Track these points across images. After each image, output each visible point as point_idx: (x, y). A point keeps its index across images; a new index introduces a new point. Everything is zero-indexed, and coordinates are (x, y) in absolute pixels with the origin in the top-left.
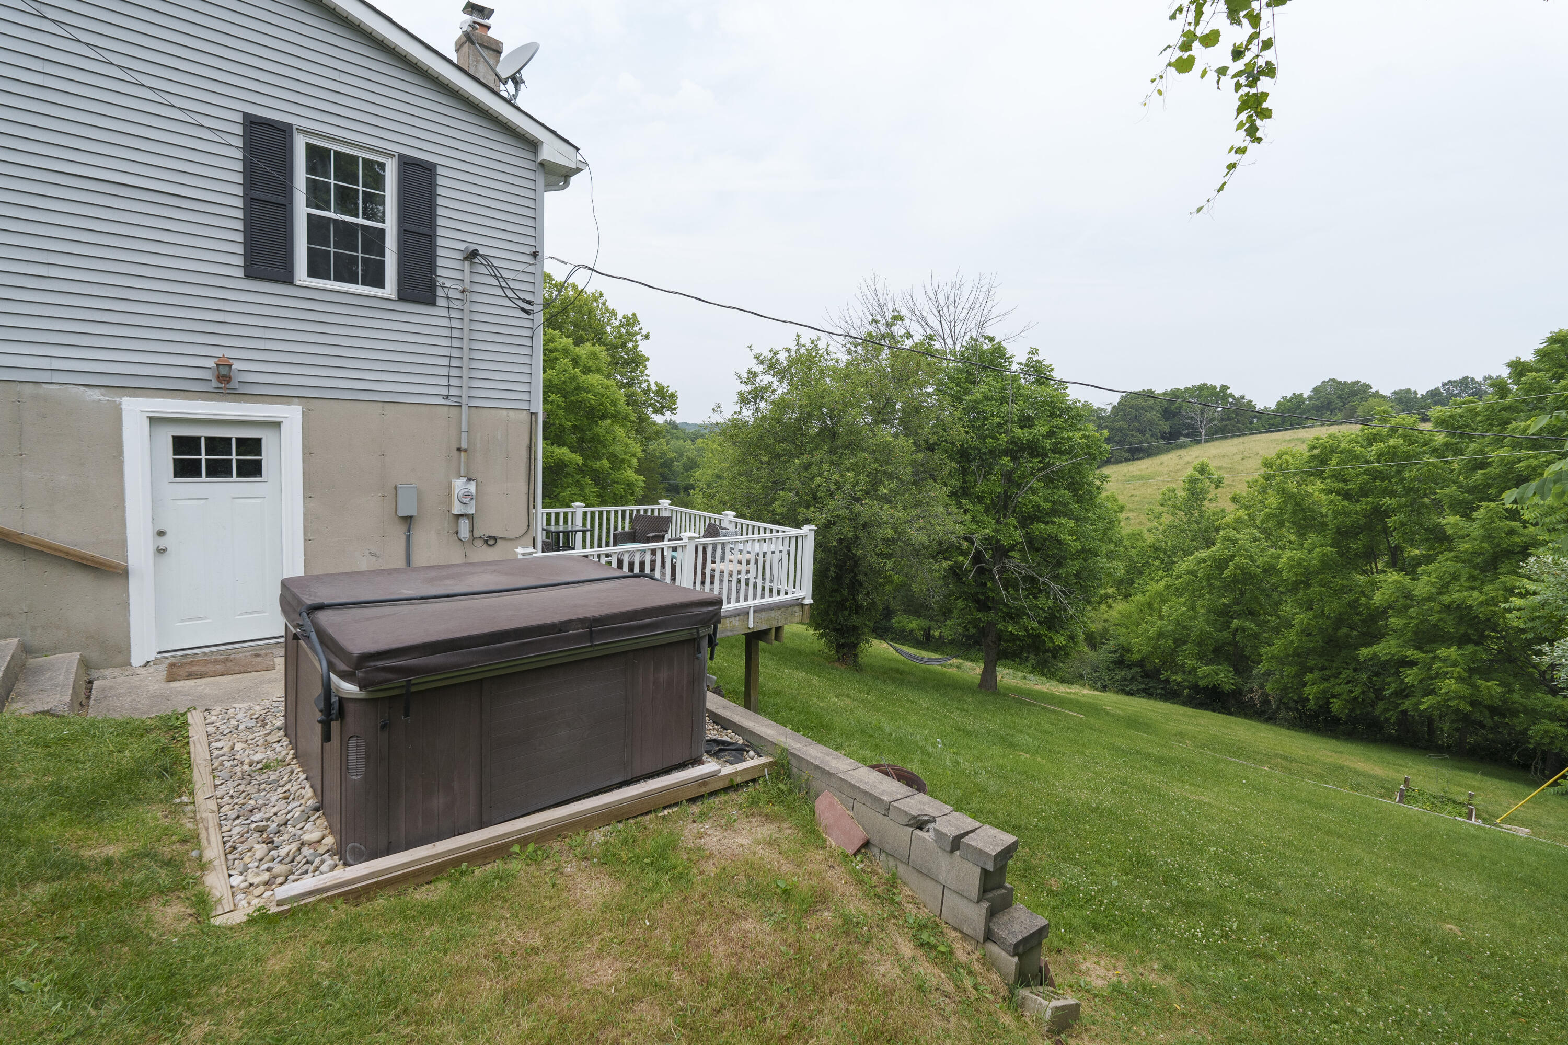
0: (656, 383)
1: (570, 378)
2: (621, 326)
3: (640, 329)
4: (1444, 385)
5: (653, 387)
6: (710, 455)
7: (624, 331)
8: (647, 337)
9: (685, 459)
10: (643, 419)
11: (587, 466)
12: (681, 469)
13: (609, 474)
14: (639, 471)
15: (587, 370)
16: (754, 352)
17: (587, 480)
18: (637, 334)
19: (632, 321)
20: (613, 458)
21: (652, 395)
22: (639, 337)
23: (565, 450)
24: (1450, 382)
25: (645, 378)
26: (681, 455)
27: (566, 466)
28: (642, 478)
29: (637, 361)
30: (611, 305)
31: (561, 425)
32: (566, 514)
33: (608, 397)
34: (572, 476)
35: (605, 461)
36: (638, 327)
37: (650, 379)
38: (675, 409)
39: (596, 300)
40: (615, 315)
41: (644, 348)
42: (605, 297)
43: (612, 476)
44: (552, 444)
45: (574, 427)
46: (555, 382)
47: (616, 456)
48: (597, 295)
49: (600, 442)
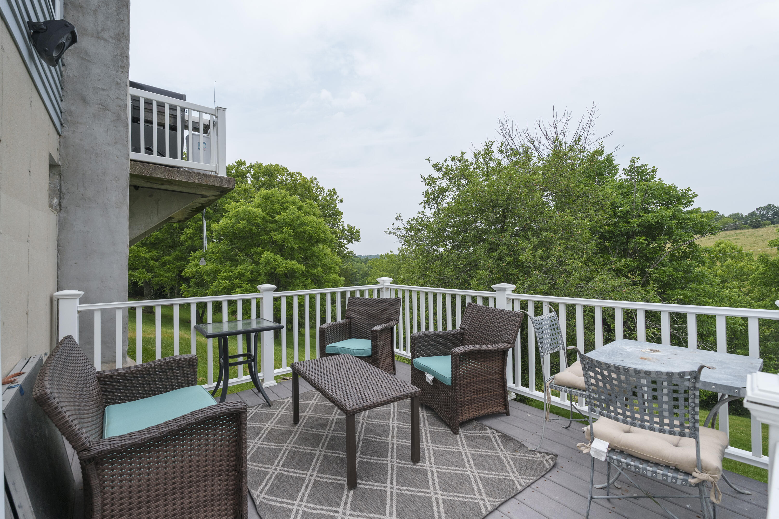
0: (348, 225)
1: (296, 217)
2: (327, 196)
3: (338, 197)
4: (757, 209)
5: (346, 228)
6: (376, 268)
7: (328, 198)
8: (341, 201)
9: (362, 272)
10: (341, 246)
11: (308, 273)
12: (360, 277)
13: (322, 277)
14: (340, 275)
15: (307, 213)
16: (432, 163)
17: (309, 281)
18: (336, 200)
19: (333, 193)
20: (324, 266)
21: (346, 232)
22: (337, 202)
23: (294, 262)
24: (760, 208)
25: (341, 223)
26: (360, 270)
27: (296, 272)
28: (343, 278)
29: (337, 214)
30: (321, 185)
31: (292, 247)
32: (247, 303)
33: (320, 229)
34: (300, 279)
35: (319, 268)
36: (336, 196)
37: (344, 223)
38: (359, 239)
39: (312, 182)
40: (324, 190)
41: (340, 207)
42: (318, 180)
43: (324, 278)
44: (286, 259)
45: (300, 248)
46: (287, 220)
47: (327, 265)
48: (313, 179)
49: (317, 257)
